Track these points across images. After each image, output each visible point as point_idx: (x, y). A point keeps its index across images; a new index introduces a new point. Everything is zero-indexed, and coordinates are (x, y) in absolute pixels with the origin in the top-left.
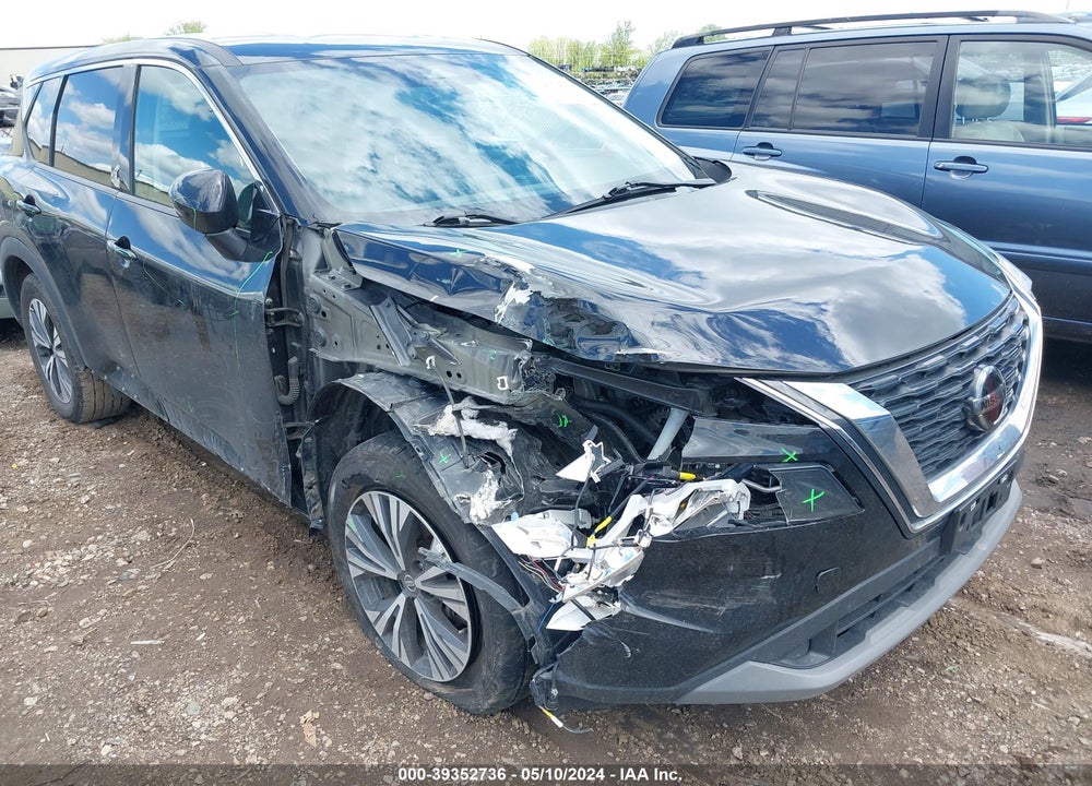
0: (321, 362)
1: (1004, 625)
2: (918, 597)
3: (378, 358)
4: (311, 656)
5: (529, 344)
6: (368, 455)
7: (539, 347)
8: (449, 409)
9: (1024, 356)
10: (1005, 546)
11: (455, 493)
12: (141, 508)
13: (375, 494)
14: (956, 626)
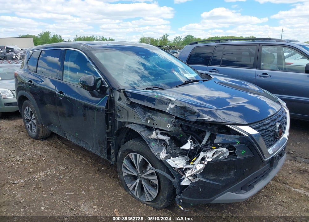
0: (118, 121)
1: (284, 187)
2: (265, 178)
3: (135, 121)
4: (113, 196)
5: (175, 117)
6: (131, 144)
7: (177, 118)
8: (154, 133)
9: (286, 121)
10: (282, 168)
11: (156, 152)
12: (59, 161)
13: (133, 154)
14: (273, 187)
